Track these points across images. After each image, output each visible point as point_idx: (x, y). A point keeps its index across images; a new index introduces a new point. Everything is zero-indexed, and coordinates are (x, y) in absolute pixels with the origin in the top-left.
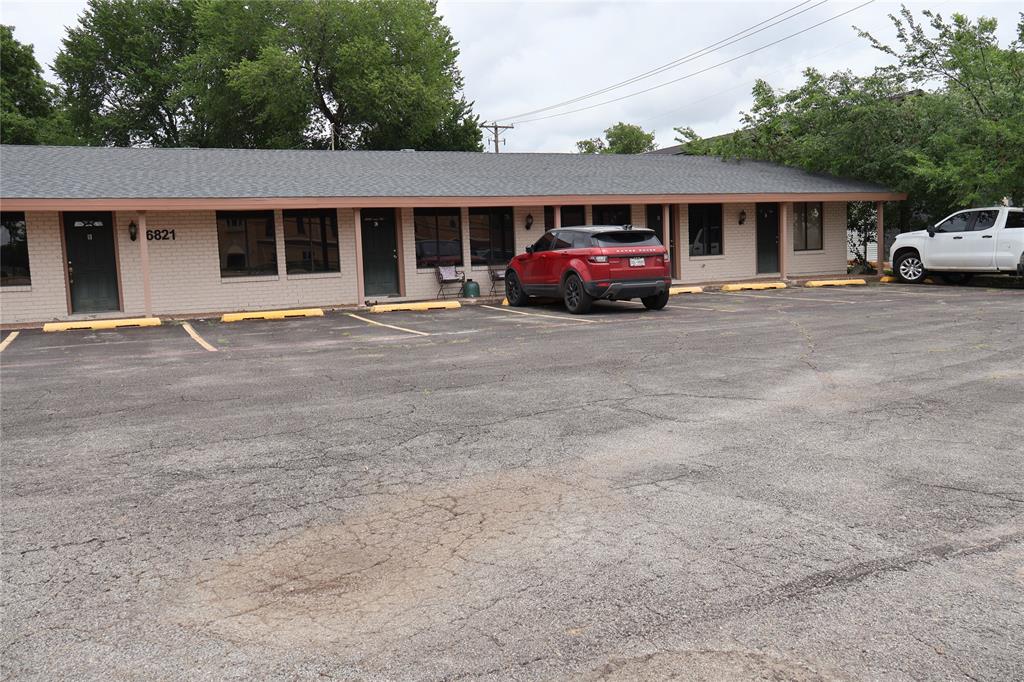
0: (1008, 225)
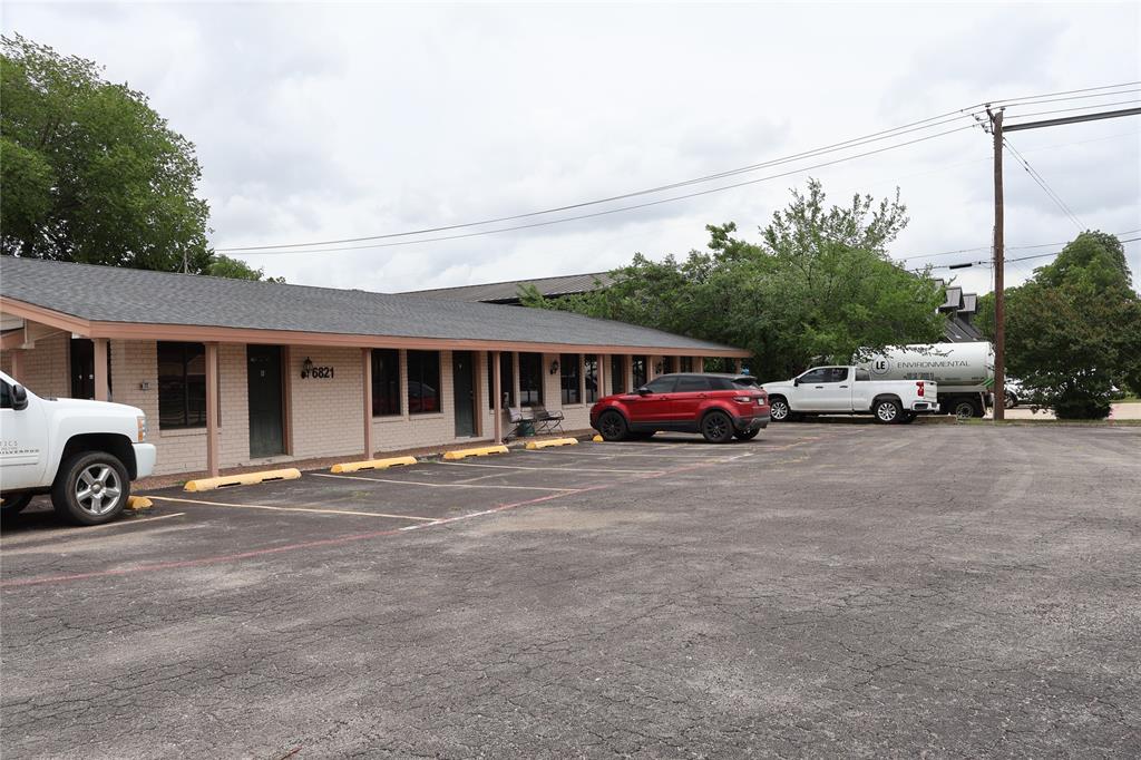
0: (857, 379)
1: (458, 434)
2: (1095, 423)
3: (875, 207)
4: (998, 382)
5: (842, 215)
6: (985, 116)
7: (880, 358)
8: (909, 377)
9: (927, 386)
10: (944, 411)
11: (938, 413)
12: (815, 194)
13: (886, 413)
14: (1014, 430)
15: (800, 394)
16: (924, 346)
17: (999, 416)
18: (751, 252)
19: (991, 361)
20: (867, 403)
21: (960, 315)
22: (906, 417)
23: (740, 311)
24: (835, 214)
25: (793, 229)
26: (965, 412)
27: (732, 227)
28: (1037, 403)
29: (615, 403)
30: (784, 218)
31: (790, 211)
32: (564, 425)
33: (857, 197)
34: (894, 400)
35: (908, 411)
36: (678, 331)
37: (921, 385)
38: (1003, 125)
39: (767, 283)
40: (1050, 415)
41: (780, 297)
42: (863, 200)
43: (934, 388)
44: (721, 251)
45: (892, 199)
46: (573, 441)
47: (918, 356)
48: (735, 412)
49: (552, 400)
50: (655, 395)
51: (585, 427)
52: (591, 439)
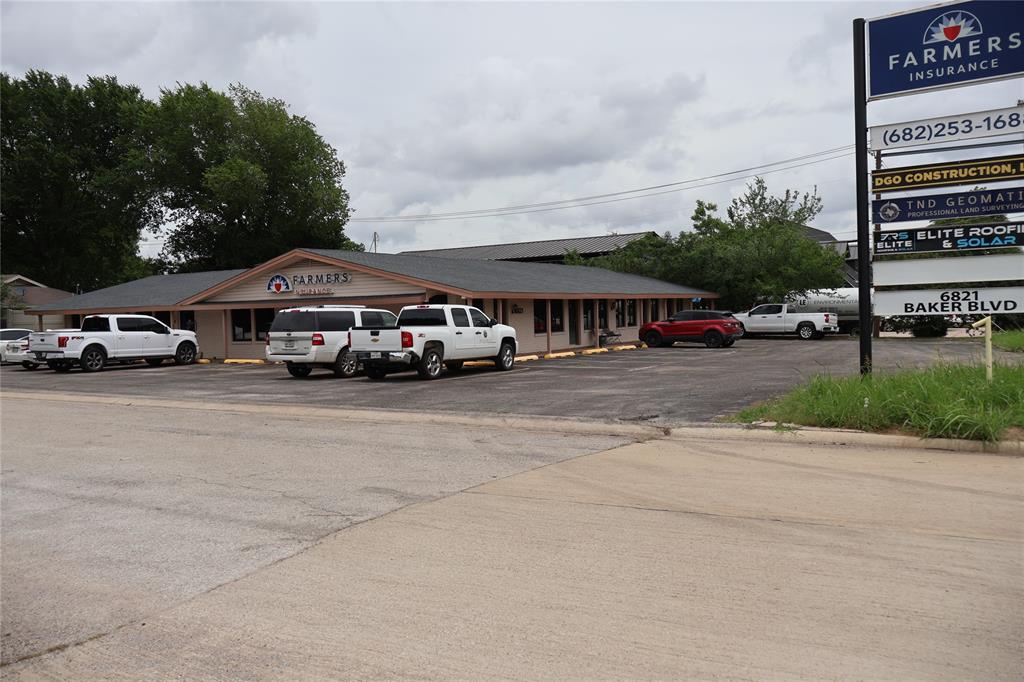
0: (788, 312)
1: (570, 343)
2: (939, 339)
3: (800, 199)
5: (779, 202)
7: (803, 298)
8: (821, 310)
9: (832, 317)
10: (841, 332)
11: (838, 333)
12: (761, 187)
13: (805, 333)
15: (752, 321)
16: (829, 290)
17: (876, 335)
18: (717, 223)
20: (794, 326)
22: (819, 336)
23: (713, 268)
25: (747, 210)
26: (855, 333)
27: (713, 207)
29: (653, 327)
30: (739, 203)
31: (744, 198)
32: (622, 339)
33: (788, 191)
34: (810, 325)
35: (819, 331)
36: (673, 281)
37: (828, 316)
39: (731, 250)
40: (908, 335)
41: (739, 260)
42: (792, 194)
43: (836, 318)
44: (699, 223)
45: (812, 194)
46: (634, 347)
47: (826, 298)
48: (723, 331)
49: (612, 325)
50: (678, 322)
51: (637, 339)
52: (641, 346)
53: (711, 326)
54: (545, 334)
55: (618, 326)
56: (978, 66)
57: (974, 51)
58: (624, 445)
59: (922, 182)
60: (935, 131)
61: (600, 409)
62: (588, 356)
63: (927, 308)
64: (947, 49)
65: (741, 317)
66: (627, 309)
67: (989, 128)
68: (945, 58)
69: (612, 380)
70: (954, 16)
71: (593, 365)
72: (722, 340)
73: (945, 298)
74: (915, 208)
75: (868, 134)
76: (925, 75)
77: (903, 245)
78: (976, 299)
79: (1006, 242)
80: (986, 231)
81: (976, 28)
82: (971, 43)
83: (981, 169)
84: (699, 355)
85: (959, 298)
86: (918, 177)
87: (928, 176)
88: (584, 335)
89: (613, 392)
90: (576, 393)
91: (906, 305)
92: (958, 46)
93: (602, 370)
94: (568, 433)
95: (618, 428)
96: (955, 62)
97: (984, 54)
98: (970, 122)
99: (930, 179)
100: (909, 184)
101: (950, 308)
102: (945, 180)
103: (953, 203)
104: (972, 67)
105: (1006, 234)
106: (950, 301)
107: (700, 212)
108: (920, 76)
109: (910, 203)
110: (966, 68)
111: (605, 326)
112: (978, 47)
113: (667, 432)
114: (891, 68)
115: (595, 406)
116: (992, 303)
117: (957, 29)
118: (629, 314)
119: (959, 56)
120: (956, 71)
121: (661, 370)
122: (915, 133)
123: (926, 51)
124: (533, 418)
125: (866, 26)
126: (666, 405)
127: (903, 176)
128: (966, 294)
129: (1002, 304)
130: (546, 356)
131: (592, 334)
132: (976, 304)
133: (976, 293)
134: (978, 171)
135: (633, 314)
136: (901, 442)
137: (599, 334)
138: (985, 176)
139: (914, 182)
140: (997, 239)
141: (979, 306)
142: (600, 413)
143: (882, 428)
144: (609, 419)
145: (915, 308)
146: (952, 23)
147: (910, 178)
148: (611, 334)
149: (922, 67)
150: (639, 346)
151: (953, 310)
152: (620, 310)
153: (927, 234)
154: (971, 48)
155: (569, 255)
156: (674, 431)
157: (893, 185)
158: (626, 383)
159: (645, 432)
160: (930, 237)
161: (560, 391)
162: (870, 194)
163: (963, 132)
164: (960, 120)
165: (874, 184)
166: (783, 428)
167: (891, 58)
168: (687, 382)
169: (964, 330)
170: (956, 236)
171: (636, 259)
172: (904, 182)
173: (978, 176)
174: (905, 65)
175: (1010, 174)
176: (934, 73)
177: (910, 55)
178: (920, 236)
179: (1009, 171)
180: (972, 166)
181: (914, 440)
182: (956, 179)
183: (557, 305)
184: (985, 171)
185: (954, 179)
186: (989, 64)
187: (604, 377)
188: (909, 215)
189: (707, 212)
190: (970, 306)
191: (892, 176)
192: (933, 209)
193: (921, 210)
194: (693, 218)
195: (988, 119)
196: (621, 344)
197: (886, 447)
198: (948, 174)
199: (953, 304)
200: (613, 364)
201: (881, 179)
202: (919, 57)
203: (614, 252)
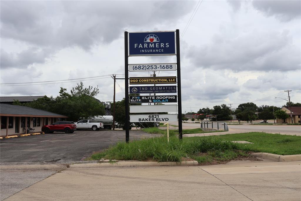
0: (89, 122)
1: (15, 132)
3: (93, 89)
4: (114, 123)
5: (87, 89)
6: (112, 76)
7: (93, 118)
8: (98, 122)
9: (102, 124)
10: (104, 128)
12: (82, 85)
13: (94, 129)
14: (116, 131)
15: (79, 125)
16: (101, 116)
17: (114, 129)
18: (68, 95)
19: (113, 119)
20: (91, 127)
21: (108, 109)
23: (66, 108)
24: (85, 89)
25: (77, 91)
26: (108, 129)
27: (66, 90)
28: (120, 127)
29: (47, 126)
30: (75, 89)
31: (76, 87)
32: (35, 131)
33: (90, 86)
34: (96, 126)
35: (98, 128)
37: (101, 123)
38: (116, 78)
39: (72, 103)
40: (122, 129)
41: (75, 106)
42: (91, 87)
45: (96, 88)
46: (40, 133)
47: (100, 118)
48: (71, 128)
49: (32, 126)
50: (56, 125)
51: (41, 131)
52: (42, 133)
53: (67, 126)
54: (6, 129)
55: (34, 126)
56: (158, 51)
57: (157, 46)
58: (53, 174)
59: (144, 82)
60: (147, 67)
61: (35, 158)
62: (23, 137)
63: (145, 120)
64: (150, 44)
65: (76, 123)
66: (37, 121)
67: (161, 69)
68: (150, 47)
69: (35, 146)
70: (152, 36)
71: (26, 140)
72: (71, 130)
73: (150, 117)
74: (141, 90)
75: (129, 66)
76: (145, 51)
77: (138, 100)
78: (158, 117)
79: (166, 101)
80: (160, 98)
81: (158, 40)
82: (157, 44)
83: (159, 80)
84: (63, 136)
85: (154, 117)
86: (143, 81)
87: (145, 81)
88: (21, 130)
89: (38, 150)
90: (22, 152)
91: (139, 119)
92: (153, 44)
93: (30, 142)
94: (25, 170)
95: (47, 166)
96: (152, 48)
97: (160, 48)
98: (156, 66)
99: (146, 81)
100: (140, 82)
101: (151, 120)
102: (150, 82)
103: (152, 89)
104: (157, 51)
105: (166, 99)
106: (151, 118)
107: (62, 91)
108: (143, 51)
109: (140, 88)
110: (155, 51)
111: (29, 126)
112: (158, 45)
113: (68, 166)
114: (135, 47)
115: (33, 156)
116: (162, 119)
117: (153, 39)
118: (38, 123)
119: (154, 47)
120: (153, 51)
121: (52, 141)
122: (142, 68)
123: (145, 44)
124: (6, 164)
125: (128, 34)
126: (61, 154)
127: (138, 80)
128: (155, 116)
129: (165, 119)
130: (6, 137)
131: (24, 129)
132: (158, 119)
133: (158, 116)
134: (158, 80)
135: (39, 123)
136: (152, 164)
137: (27, 129)
138: (160, 82)
139: (141, 82)
140: (163, 100)
141: (159, 119)
142: (35, 159)
143: (145, 160)
144: (42, 162)
145: (142, 120)
146: (152, 38)
147: (140, 81)
148: (31, 129)
149: (144, 48)
150: (41, 133)
151: (152, 121)
152: (35, 121)
153: (145, 98)
154: (157, 45)
155: (15, 102)
156: (71, 166)
157: (135, 82)
158: (40, 147)
159: (59, 167)
160: (146, 99)
161: (15, 151)
162: (129, 84)
163: (154, 69)
164: (154, 65)
165: (130, 81)
166: (112, 162)
167: (135, 44)
168: (64, 145)
169: (136, 128)
170: (153, 99)
171: (40, 104)
172: (138, 82)
173: (158, 82)
174: (139, 47)
175: (167, 82)
176: (147, 51)
177: (141, 44)
178: (143, 98)
179: (166, 81)
180: (157, 79)
181: (156, 163)
182: (153, 82)
183: (11, 118)
184: (160, 80)
185: (152, 82)
186: (161, 51)
187: (32, 145)
188: (140, 91)
189: (64, 91)
190: (157, 120)
191: (135, 79)
192: (146, 90)
193: (143, 90)
194: (60, 93)
195: (161, 66)
196: (35, 133)
197: (148, 166)
198: (151, 80)
199: (152, 119)
200: (34, 140)
201: (132, 80)
202: (143, 46)
203: (32, 102)
